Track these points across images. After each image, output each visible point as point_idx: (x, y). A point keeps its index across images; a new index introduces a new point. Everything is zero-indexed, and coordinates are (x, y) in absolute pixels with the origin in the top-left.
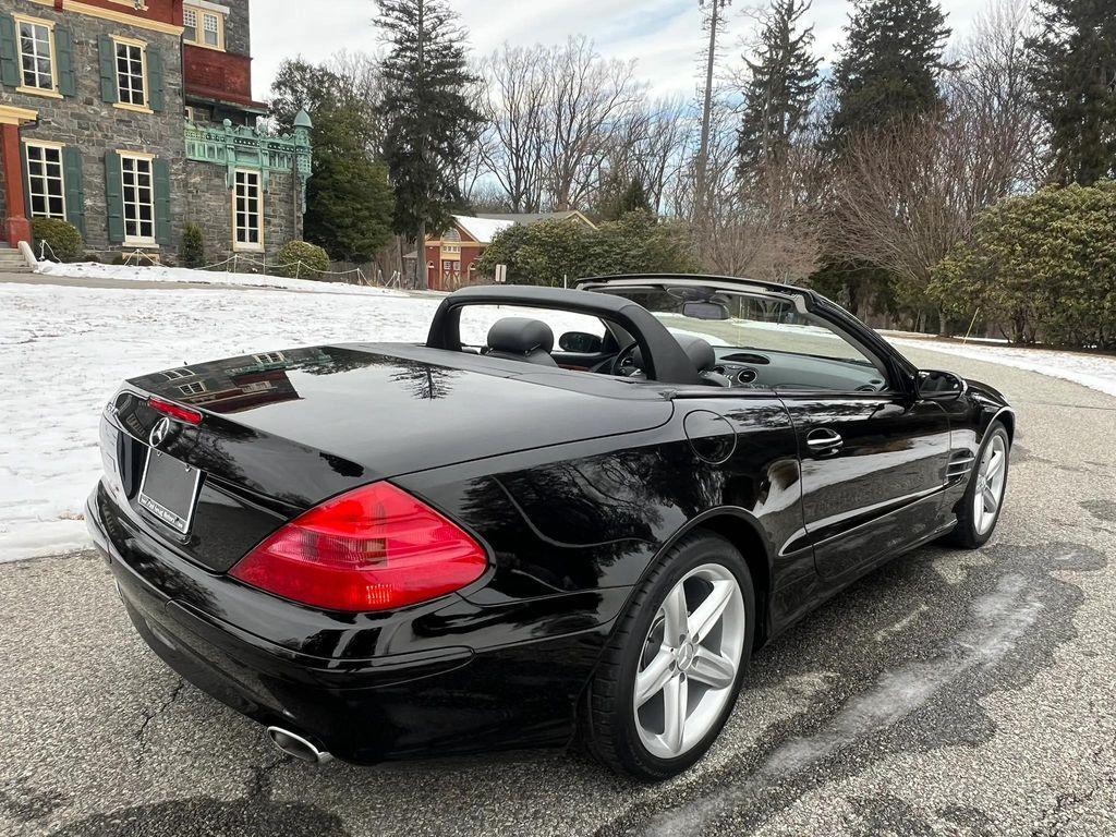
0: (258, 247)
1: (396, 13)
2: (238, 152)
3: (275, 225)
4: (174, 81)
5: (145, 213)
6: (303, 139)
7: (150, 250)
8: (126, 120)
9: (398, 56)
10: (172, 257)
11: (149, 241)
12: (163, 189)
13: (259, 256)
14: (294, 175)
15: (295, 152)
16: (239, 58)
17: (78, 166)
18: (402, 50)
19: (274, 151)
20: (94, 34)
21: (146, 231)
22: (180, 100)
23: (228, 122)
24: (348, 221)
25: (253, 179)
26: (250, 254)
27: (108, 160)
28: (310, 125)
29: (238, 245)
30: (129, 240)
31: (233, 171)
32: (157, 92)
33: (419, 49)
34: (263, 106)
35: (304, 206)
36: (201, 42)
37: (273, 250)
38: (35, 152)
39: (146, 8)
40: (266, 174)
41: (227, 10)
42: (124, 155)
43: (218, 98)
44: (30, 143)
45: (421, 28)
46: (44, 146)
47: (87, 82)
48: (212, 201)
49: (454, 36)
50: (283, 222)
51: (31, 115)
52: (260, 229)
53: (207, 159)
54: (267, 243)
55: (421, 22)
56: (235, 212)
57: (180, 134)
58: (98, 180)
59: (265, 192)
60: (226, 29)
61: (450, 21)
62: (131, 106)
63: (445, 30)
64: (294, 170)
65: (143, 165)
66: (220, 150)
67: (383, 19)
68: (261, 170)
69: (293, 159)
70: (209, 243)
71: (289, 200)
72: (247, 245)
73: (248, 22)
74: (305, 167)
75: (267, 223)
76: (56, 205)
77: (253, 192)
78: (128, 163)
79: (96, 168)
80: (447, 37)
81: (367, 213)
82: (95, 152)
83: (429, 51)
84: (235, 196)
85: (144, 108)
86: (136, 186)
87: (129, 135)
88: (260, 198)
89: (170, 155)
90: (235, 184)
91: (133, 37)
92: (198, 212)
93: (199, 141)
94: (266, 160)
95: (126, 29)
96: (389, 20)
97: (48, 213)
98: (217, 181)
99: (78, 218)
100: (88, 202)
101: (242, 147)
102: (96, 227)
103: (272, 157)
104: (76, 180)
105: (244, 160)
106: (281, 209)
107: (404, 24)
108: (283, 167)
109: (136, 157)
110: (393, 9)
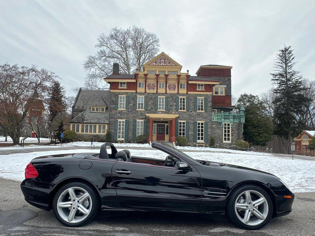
0: (230, 142)
1: (278, 76)
2: (225, 119)
3: (234, 136)
4: (210, 104)
5: (202, 135)
6: (242, 114)
7: (202, 143)
8: (199, 114)
9: (280, 87)
10: (207, 145)
11: (202, 141)
12: (206, 129)
13: (230, 144)
14: (240, 123)
15: (240, 117)
16: (228, 96)
17: (189, 125)
18: (281, 85)
19: (234, 117)
20: (194, 97)
21: (202, 139)
22: (211, 108)
23: (222, 112)
24: (256, 134)
25: (229, 125)
26: (227, 144)
27: (195, 123)
28: (244, 109)
29: (224, 142)
30: (198, 141)
31: (223, 123)
32: (206, 107)
33: (287, 84)
34: (234, 106)
35: (243, 131)
36: (219, 94)
37: (234, 142)
38: (181, 123)
39: (204, 90)
40: (232, 123)
41: (226, 86)
42: (198, 122)
43: (223, 106)
44: (180, 121)
45: (286, 78)
46: (182, 121)
47: (192, 107)
48: (218, 131)
49: (298, 78)
50: (237, 135)
51: (178, 116)
52: (230, 137)
53: (217, 121)
54: (232, 141)
55: (286, 77)
56: (224, 133)
57: (211, 116)
58: (192, 128)
59: (232, 128)
60: (225, 90)
61: (296, 74)
62: (200, 111)
63: (295, 77)
64: (240, 122)
65: (202, 124)
66: (220, 118)
67: (274, 78)
68: (231, 122)
69: (240, 119)
70: (217, 141)
71: (238, 129)
72: (227, 142)
73: (231, 88)
74: (243, 120)
75: (232, 136)
76: (184, 134)
77: (229, 128)
78: (199, 124)
79: (192, 125)
80: (295, 79)
81: (263, 131)
82: (192, 122)
83: (290, 84)
84: (224, 129)
85: (203, 111)
86: (200, 129)
87: (200, 117)
88: (230, 130)
89: (208, 121)
90: (224, 126)
91: (202, 96)
92: (215, 134)
93: (215, 117)
94: (232, 120)
95: (200, 95)
96: (276, 78)
97: (182, 136)
98: (220, 126)
99: (188, 137)
100: (190, 133)
101: (226, 117)
102: (191, 138)
103: (234, 119)
104: (188, 128)
105: (226, 120)
106: (236, 132)
107: (281, 78)
108: (237, 121)
109: (201, 122)
110: (277, 75)
